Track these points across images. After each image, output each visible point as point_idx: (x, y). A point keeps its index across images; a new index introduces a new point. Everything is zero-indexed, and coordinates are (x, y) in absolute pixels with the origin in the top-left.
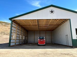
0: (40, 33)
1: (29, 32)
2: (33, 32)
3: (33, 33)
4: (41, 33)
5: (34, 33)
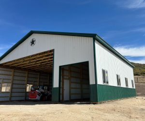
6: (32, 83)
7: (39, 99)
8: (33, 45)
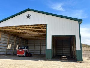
4: (42, 43)
6: (11, 43)
7: (25, 55)
8: (28, 18)
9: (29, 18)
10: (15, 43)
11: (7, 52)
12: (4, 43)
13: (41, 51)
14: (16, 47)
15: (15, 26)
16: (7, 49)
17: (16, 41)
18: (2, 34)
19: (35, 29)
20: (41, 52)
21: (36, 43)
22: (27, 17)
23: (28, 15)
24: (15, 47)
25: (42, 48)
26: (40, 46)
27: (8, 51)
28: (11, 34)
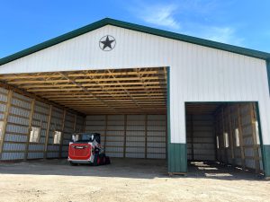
0: (126, 121)
1: (88, 117)
2: (104, 117)
3: (103, 123)
4: (128, 123)
5: (107, 120)
6: (40, 124)
7: (92, 161)
8: (108, 48)
9: (110, 47)
10: (51, 124)
11: (27, 151)
12: (19, 125)
13: (125, 147)
14: (53, 138)
15: (64, 73)
16: (28, 143)
17: (52, 117)
18: (13, 97)
19: (121, 82)
20: (127, 150)
21: (109, 123)
22: (102, 45)
23: (104, 39)
24: (49, 137)
25: (128, 139)
26: (123, 133)
27: (31, 148)
28: (38, 96)
